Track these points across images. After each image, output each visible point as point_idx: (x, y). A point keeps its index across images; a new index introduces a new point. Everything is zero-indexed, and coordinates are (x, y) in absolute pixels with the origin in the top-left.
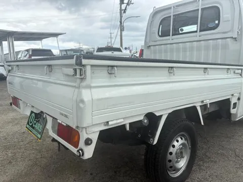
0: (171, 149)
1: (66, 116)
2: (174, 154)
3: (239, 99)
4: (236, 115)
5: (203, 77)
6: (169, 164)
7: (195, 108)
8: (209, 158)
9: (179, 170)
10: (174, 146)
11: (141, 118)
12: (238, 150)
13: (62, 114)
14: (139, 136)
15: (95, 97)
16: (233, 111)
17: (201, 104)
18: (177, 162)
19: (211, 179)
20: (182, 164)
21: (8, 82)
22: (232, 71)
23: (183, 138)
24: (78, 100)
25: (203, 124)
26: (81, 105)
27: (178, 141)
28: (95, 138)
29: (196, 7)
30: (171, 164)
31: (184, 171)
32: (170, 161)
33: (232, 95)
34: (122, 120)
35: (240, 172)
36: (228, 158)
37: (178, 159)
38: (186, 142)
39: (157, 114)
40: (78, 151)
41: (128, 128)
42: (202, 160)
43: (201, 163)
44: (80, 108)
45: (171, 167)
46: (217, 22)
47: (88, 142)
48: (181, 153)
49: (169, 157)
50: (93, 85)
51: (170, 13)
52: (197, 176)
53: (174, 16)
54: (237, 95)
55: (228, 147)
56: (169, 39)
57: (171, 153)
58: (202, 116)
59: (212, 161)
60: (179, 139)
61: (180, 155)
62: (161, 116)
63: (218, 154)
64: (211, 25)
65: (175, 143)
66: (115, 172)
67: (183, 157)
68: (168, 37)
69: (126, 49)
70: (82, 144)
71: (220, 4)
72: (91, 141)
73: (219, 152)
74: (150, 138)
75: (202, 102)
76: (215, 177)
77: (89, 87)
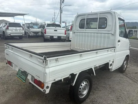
0: (81, 87)
1: (39, 77)
2: (82, 88)
3: (113, 62)
4: (111, 69)
5: (95, 56)
6: (79, 93)
7: (92, 69)
8: (98, 89)
9: (84, 95)
10: (82, 86)
11: (68, 76)
12: (111, 85)
13: (37, 76)
14: (67, 82)
15: (51, 71)
16: (110, 67)
17: (94, 67)
18: (83, 92)
19: (97, 98)
20: (85, 92)
21: (5, 53)
22: (110, 51)
23: (86, 82)
24: (44, 72)
25: (95, 75)
26: (46, 75)
27: (83, 83)
28: (50, 86)
29: (97, 16)
30: (80, 93)
31: (86, 95)
32: (80, 92)
33: (110, 61)
34: (61, 78)
35: (110, 95)
36: (106, 88)
37: (83, 90)
38: (87, 83)
39: (75, 74)
40: (44, 91)
41: (63, 81)
42: (95, 90)
43: (94, 91)
44: (45, 75)
45: (80, 94)
46: (106, 22)
47: (47, 87)
48: (85, 88)
49: (80, 90)
50: (50, 66)
51: (85, 17)
52: (92, 97)
53: (87, 19)
54: (112, 61)
55: (107, 83)
56: (84, 30)
57: (80, 89)
58: (95, 71)
59: (99, 90)
60: (84, 82)
61: (84, 89)
62: (76, 74)
63: (102, 87)
64: (103, 26)
65: (82, 84)
66: (57, 96)
67: (86, 90)
68: (83, 29)
69: (63, 22)
70: (45, 88)
71: (108, 17)
72: (49, 87)
73: (103, 86)
74: (71, 83)
75: (95, 66)
76: (99, 98)
77: (49, 68)
